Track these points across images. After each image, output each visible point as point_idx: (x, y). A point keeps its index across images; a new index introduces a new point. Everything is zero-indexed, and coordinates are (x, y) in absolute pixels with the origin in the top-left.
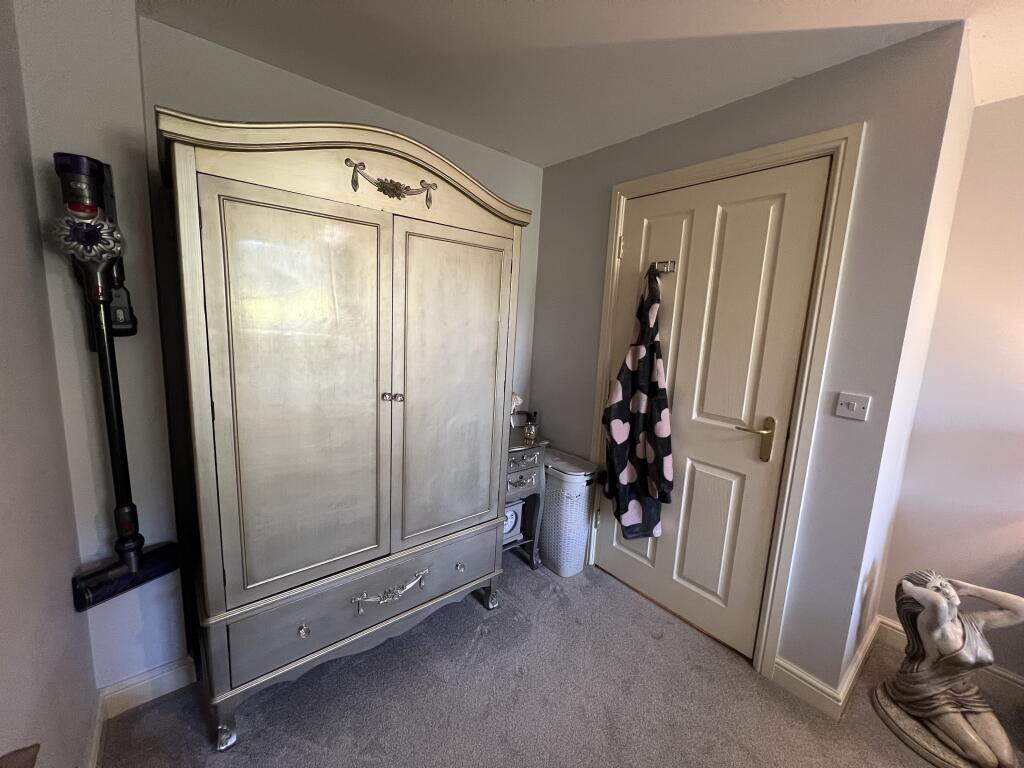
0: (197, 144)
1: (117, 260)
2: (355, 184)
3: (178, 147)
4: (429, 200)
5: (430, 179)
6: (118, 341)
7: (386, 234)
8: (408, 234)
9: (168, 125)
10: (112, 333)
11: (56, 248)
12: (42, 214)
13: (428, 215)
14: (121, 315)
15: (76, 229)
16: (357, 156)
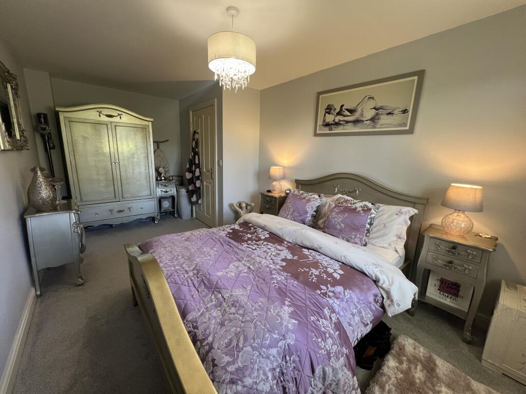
0: (63, 112)
1: (50, 133)
2: (100, 116)
3: (60, 113)
4: (120, 118)
5: (120, 113)
6: (52, 151)
7: (109, 126)
8: (115, 126)
9: (57, 109)
10: (50, 149)
11: (38, 132)
12: (34, 124)
13: (121, 121)
14: (51, 145)
15: (41, 128)
16: (99, 110)
